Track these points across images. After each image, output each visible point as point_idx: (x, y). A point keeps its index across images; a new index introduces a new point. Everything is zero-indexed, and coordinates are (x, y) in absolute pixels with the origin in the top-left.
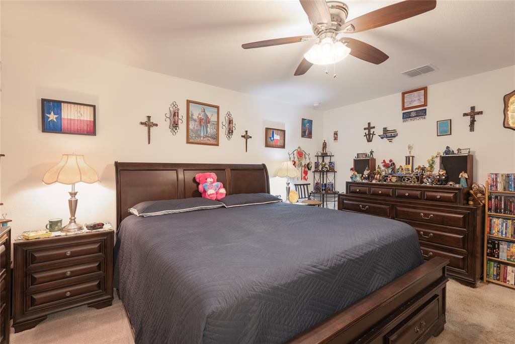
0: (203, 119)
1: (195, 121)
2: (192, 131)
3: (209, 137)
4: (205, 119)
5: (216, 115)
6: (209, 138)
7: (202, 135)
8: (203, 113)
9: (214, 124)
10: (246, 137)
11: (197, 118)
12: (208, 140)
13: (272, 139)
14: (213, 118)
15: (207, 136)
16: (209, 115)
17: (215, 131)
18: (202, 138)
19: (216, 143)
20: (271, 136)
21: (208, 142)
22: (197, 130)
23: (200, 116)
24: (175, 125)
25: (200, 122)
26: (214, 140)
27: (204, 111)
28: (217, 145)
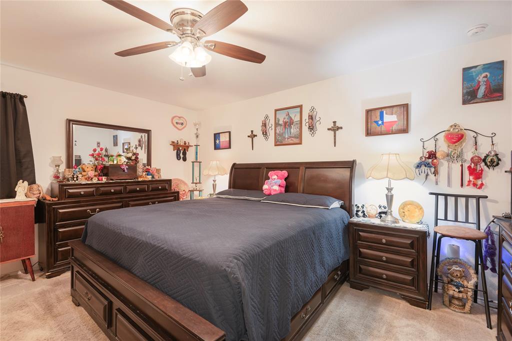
0: (287, 122)
1: (281, 125)
2: (279, 135)
3: (292, 137)
4: (289, 122)
5: (299, 114)
6: (293, 139)
7: (287, 137)
8: (287, 117)
9: (297, 124)
10: (335, 129)
11: (282, 123)
12: (292, 140)
13: (380, 122)
14: (296, 119)
15: (291, 137)
16: (292, 116)
17: (298, 130)
18: (286, 140)
19: (298, 142)
20: (378, 119)
21: (292, 142)
22: (283, 133)
23: (285, 120)
24: (265, 133)
25: (285, 125)
26: (297, 140)
27: (288, 114)
28: (300, 143)
